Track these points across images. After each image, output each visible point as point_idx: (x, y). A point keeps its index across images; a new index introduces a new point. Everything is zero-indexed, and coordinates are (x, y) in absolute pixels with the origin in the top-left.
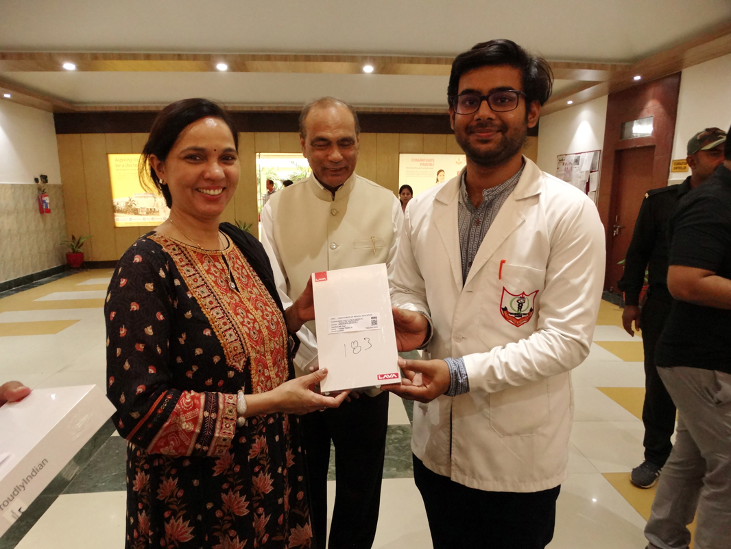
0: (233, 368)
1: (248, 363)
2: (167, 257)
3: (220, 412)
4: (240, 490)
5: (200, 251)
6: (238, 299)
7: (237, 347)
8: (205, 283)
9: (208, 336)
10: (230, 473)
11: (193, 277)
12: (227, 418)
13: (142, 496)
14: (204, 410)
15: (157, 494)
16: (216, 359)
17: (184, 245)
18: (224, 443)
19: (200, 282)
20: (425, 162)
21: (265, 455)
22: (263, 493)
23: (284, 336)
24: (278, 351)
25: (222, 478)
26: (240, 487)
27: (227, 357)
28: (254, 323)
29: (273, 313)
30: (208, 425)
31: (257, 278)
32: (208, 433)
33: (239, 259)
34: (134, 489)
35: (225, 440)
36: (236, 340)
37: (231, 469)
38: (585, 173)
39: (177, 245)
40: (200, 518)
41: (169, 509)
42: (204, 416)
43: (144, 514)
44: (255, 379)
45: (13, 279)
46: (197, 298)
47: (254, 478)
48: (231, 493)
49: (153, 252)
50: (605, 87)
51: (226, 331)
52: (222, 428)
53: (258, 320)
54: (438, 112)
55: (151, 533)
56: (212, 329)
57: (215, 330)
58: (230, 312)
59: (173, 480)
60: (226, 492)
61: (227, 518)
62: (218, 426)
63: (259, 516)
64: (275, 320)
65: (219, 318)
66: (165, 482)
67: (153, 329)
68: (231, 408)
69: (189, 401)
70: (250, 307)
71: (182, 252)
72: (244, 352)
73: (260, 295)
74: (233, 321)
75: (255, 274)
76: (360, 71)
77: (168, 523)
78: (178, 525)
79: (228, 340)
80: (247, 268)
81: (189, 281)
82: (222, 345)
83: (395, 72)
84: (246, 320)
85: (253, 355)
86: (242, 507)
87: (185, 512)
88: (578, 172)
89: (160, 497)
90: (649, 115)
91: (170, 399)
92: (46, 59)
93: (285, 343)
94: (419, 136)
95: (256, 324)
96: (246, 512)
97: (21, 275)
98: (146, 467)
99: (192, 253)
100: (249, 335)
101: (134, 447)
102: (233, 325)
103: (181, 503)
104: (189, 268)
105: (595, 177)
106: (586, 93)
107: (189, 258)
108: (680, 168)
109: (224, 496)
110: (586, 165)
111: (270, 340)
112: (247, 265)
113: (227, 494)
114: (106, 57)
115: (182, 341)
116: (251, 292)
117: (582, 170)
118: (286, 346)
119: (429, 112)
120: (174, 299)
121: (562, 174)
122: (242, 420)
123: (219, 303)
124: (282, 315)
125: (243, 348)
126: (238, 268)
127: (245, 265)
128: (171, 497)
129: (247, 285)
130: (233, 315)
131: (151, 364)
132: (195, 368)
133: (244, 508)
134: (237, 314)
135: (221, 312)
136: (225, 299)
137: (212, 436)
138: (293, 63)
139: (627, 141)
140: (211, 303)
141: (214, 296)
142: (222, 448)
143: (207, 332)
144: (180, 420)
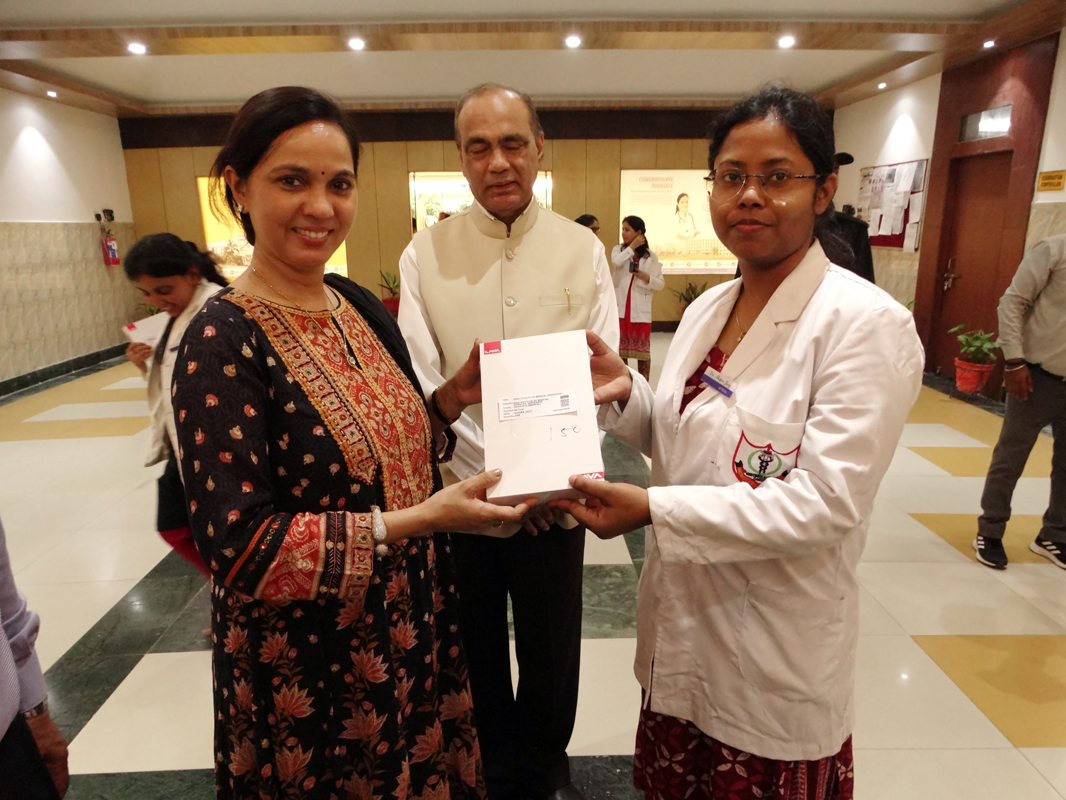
0: (358, 480)
1: (379, 471)
2: (253, 326)
3: (350, 541)
4: (374, 648)
5: (299, 313)
6: (360, 380)
7: (362, 450)
8: (312, 359)
9: (321, 436)
10: (361, 625)
11: (294, 352)
12: (359, 549)
13: (239, 660)
14: (327, 540)
15: (260, 655)
16: (334, 468)
17: (276, 306)
18: (359, 583)
19: (304, 359)
20: (659, 182)
21: (406, 598)
22: (405, 649)
23: (427, 431)
24: (419, 453)
25: (350, 632)
26: (375, 644)
27: (349, 465)
28: (383, 415)
29: (410, 400)
30: (333, 560)
31: (384, 350)
32: (334, 571)
33: (357, 322)
34: (226, 650)
35: (360, 578)
36: (360, 440)
37: (360, 619)
38: (902, 195)
39: (266, 306)
40: (321, 685)
41: (279, 674)
42: (326, 548)
43: (243, 682)
44: (389, 494)
45: (71, 358)
46: (300, 383)
47: (392, 629)
48: (362, 652)
49: (231, 319)
50: (937, 60)
51: (346, 427)
52: (354, 562)
53: (389, 410)
54: (679, 105)
55: (254, 708)
56: (325, 427)
57: (329, 428)
58: (350, 399)
59: (282, 636)
60: (357, 650)
61: (361, 685)
62: (348, 560)
63: (400, 680)
64: (414, 409)
65: (335, 410)
66: (269, 639)
67: (243, 430)
68: (364, 533)
69: (302, 529)
70: (378, 390)
71: (275, 315)
72: (373, 456)
73: (391, 373)
74: (354, 413)
75: (380, 343)
76: (560, 45)
77: (278, 693)
78: (293, 695)
79: (349, 440)
80: (369, 335)
81: (288, 358)
82: (341, 448)
83: (613, 46)
84: (373, 410)
85: (385, 460)
86: (379, 670)
87: (301, 677)
88: (893, 194)
89: (264, 659)
90: (1006, 102)
91: (275, 529)
92: (104, 39)
93: (429, 441)
94: (652, 143)
95: (387, 415)
96: (385, 677)
97: (83, 353)
98: (242, 619)
99: (288, 317)
100: (377, 432)
101: (222, 594)
102: (354, 419)
103: (295, 666)
104: (287, 337)
105: (919, 201)
106: (908, 70)
107: (286, 324)
108: (1051, 184)
109: (353, 655)
110: (904, 184)
111: (407, 437)
112: (369, 331)
113: (358, 653)
114: (189, 32)
115: (283, 445)
116: (378, 369)
117: (898, 190)
118: (429, 446)
119: (665, 105)
120: (269, 385)
121: (868, 198)
122: (382, 548)
123: (332, 387)
124: (422, 401)
125: (371, 451)
126: (357, 334)
127: (366, 331)
128: (280, 658)
129: (372, 358)
130: (354, 403)
131: (244, 479)
132: (304, 483)
133: (381, 673)
134: (359, 402)
135: (336, 401)
136: (341, 382)
137: (342, 575)
138: (461, 36)
139: (970, 145)
140: (321, 388)
141: (326, 378)
142: (357, 588)
143: (319, 431)
144: (294, 557)
